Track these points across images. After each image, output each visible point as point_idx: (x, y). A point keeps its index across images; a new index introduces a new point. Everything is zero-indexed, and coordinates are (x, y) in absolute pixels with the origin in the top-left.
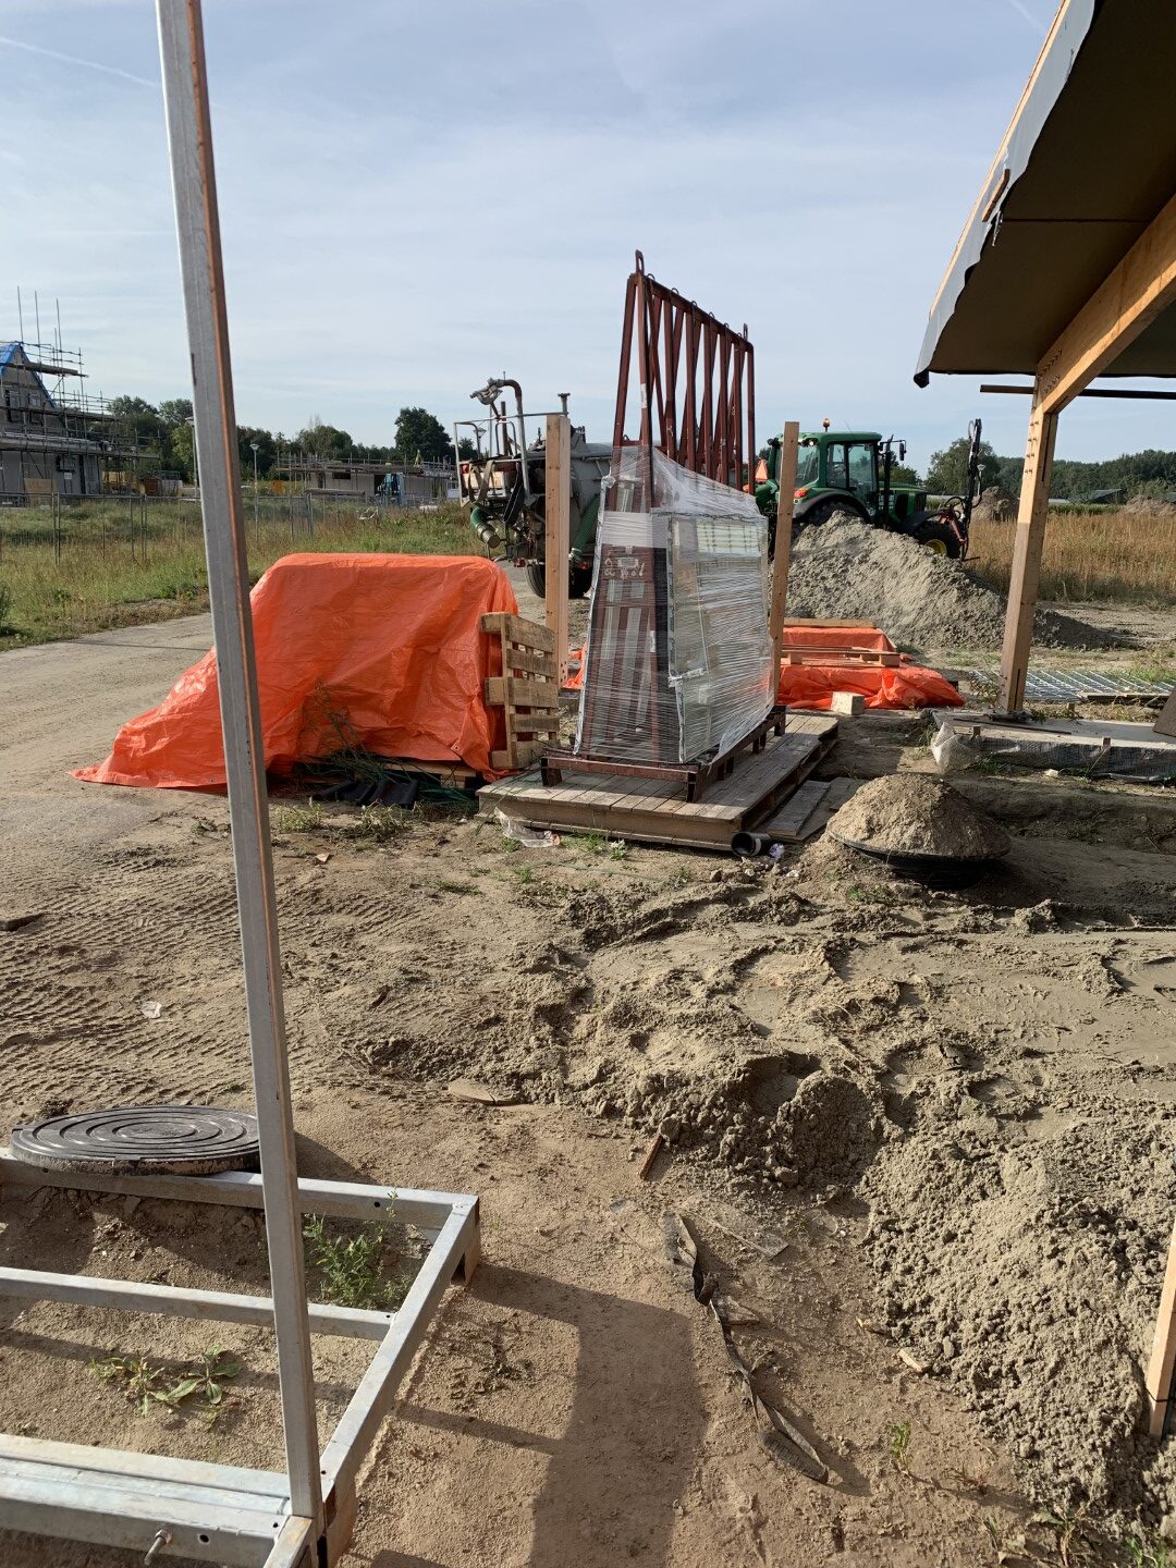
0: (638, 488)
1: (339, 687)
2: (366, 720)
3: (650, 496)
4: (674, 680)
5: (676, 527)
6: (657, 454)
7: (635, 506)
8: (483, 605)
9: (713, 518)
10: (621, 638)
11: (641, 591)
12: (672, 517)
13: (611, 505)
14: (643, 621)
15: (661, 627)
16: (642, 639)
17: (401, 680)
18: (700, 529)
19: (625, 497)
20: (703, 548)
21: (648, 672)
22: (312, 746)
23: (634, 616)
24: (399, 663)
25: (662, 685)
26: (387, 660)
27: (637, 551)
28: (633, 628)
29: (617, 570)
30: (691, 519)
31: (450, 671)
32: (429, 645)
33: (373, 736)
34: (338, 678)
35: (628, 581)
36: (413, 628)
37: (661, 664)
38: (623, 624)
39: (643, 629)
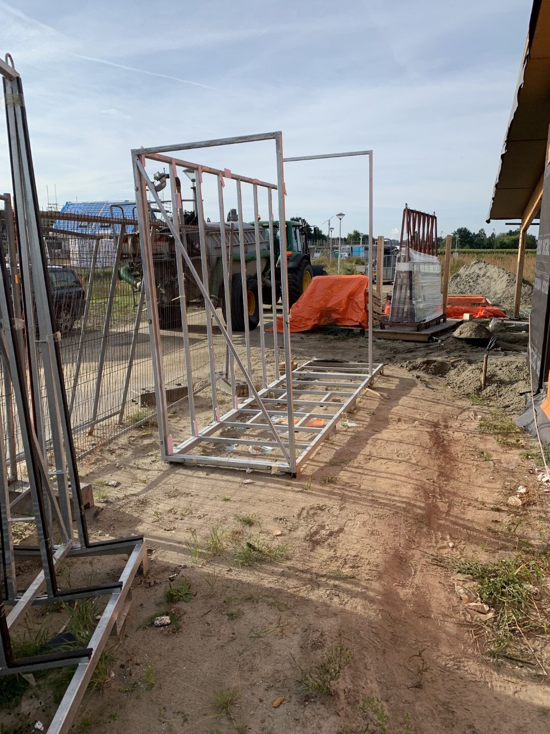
0: (405, 257)
1: (329, 308)
2: (335, 316)
3: (408, 259)
4: (414, 302)
5: (415, 266)
6: (410, 249)
7: (404, 261)
8: (365, 287)
9: (424, 263)
10: (400, 292)
11: (406, 281)
12: (414, 263)
13: (399, 261)
14: (406, 288)
15: (411, 289)
16: (406, 292)
17: (344, 306)
18: (421, 266)
19: (402, 259)
20: (422, 271)
21: (408, 300)
22: (322, 322)
23: (404, 287)
24: (344, 301)
25: (411, 303)
26: (341, 301)
27: (405, 272)
28: (403, 291)
29: (400, 276)
30: (419, 264)
31: (357, 303)
32: (351, 297)
33: (337, 320)
34: (329, 305)
35: (402, 279)
36: (348, 293)
37: (411, 298)
38: (401, 289)
39: (406, 290)
